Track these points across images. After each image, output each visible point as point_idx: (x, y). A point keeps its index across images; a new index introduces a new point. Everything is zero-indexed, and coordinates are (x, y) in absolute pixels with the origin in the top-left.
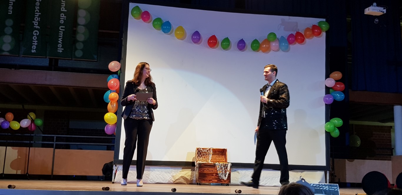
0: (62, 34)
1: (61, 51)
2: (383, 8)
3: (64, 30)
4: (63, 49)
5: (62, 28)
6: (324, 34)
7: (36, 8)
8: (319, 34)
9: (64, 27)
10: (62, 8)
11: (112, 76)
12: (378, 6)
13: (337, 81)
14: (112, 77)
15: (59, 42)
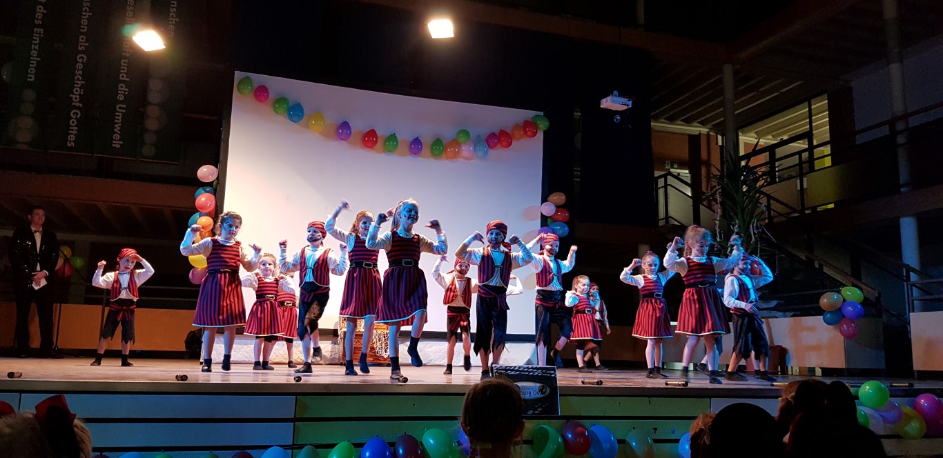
0: (120, 118)
1: (117, 146)
2: (627, 99)
3: (124, 111)
4: (121, 143)
5: (120, 108)
6: (540, 136)
7: (77, 73)
8: (534, 134)
9: (124, 106)
10: (121, 75)
11: (204, 190)
12: (620, 95)
13: (558, 207)
14: (203, 192)
15: (115, 130)
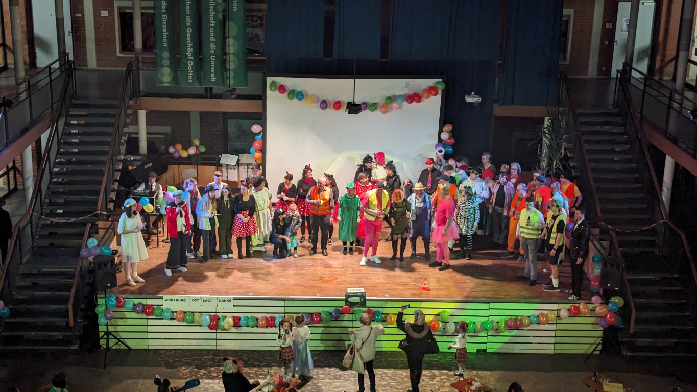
0: (213, 64)
1: (214, 80)
3: (215, 59)
4: (215, 78)
5: (213, 58)
7: (188, 39)
9: (215, 56)
10: (211, 38)
15: (212, 71)
